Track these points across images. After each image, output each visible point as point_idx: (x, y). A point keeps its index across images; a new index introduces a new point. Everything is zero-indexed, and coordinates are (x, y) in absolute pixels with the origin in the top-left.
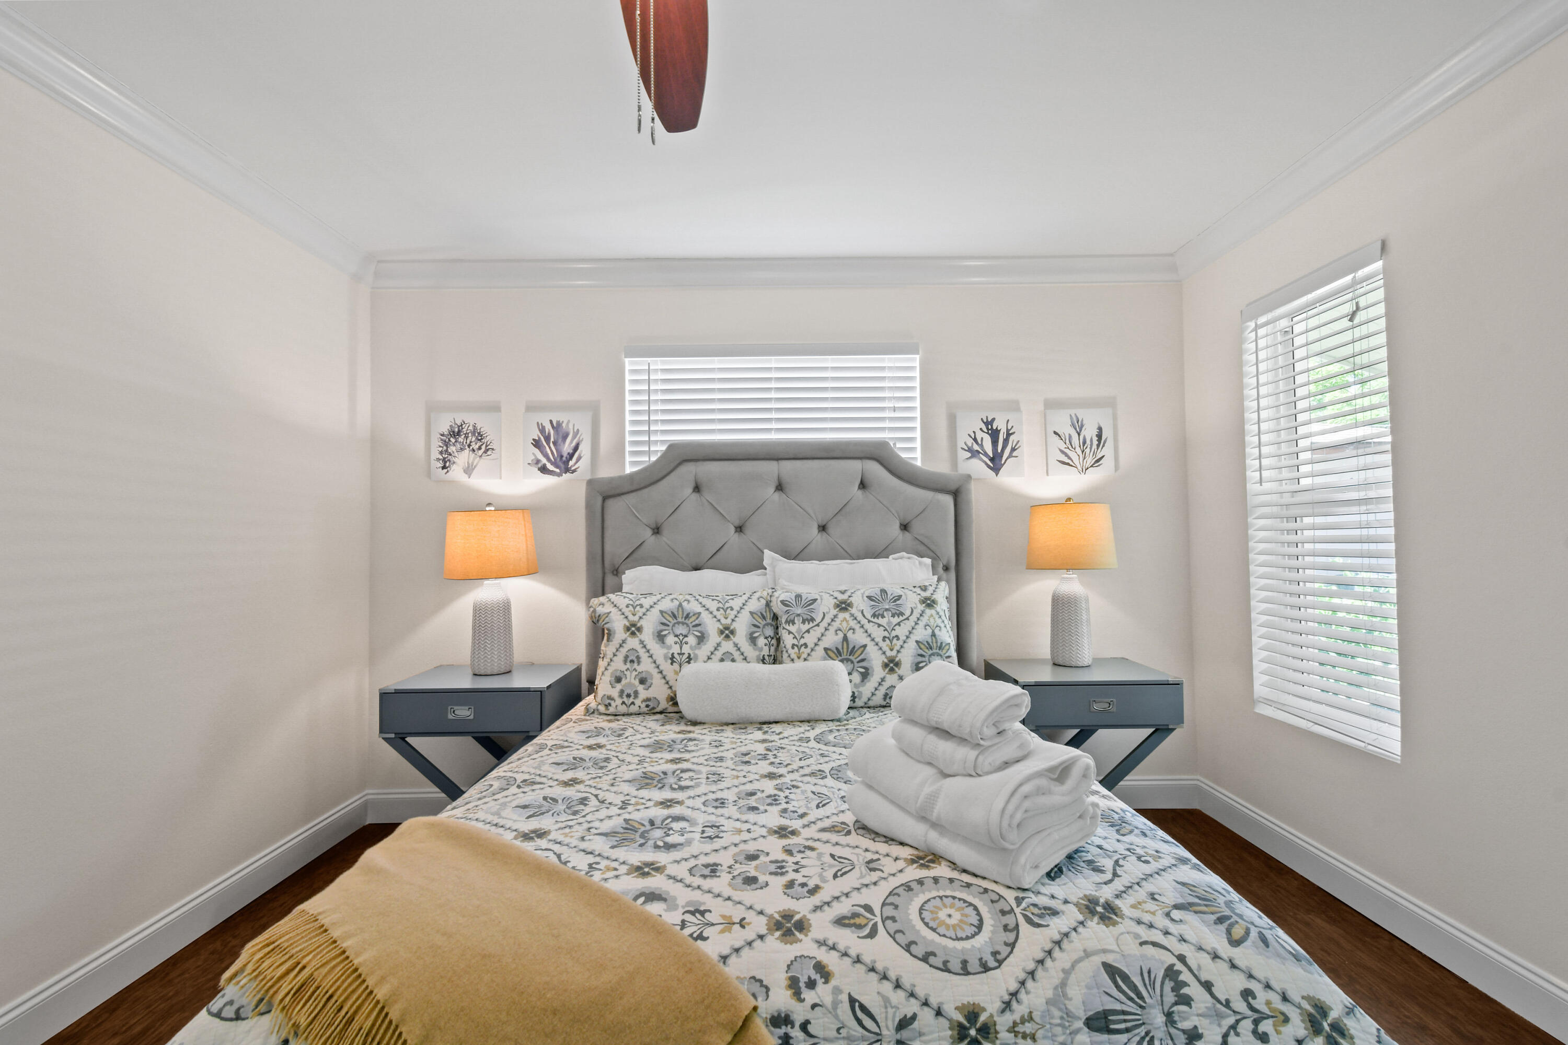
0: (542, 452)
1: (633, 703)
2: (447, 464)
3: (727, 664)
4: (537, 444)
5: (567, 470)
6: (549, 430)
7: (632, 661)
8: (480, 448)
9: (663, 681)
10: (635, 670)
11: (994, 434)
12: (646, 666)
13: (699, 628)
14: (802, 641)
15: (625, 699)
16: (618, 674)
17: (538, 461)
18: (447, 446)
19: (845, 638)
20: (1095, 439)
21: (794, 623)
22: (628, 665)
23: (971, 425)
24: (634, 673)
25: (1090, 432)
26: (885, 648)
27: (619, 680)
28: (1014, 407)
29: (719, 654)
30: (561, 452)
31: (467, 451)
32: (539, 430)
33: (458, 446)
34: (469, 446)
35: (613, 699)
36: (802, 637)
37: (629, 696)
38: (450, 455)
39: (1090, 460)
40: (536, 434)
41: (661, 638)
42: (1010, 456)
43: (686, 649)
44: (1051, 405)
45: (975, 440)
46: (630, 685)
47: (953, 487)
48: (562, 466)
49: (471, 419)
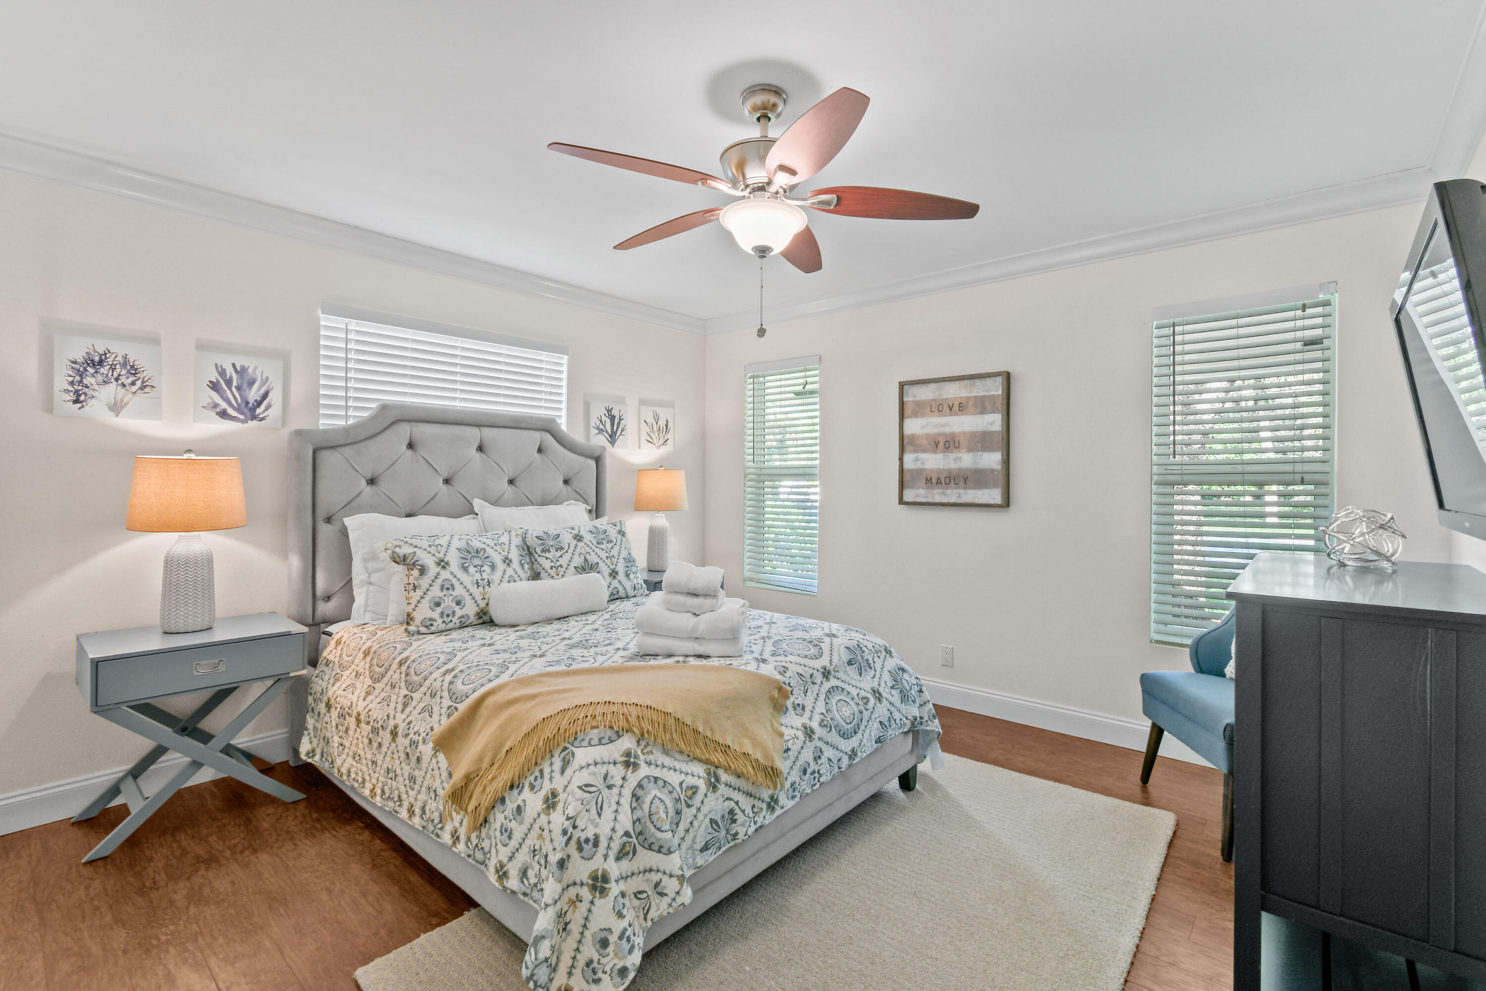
0: (222, 397)
1: (451, 621)
2: (82, 398)
3: (512, 584)
4: (214, 386)
5: (254, 417)
6: (231, 374)
7: (448, 589)
8: (133, 383)
9: (473, 601)
10: (451, 595)
11: (612, 418)
12: (459, 591)
13: (489, 560)
14: (558, 564)
15: (445, 619)
16: (437, 600)
17: (216, 406)
18: (81, 376)
19: (586, 559)
20: (665, 427)
21: (549, 551)
22: (445, 592)
23: (598, 411)
24: (451, 598)
25: (662, 423)
26: (609, 564)
27: (438, 604)
28: (622, 401)
29: (506, 578)
30: (246, 399)
31: (113, 385)
32: (218, 372)
33: (100, 378)
34: (117, 379)
35: (435, 620)
36: (558, 561)
37: (448, 616)
38: (88, 387)
39: (662, 441)
40: (214, 376)
41: (465, 569)
42: (621, 434)
43: (485, 576)
44: (643, 402)
45: (601, 421)
46: (448, 607)
47: (596, 455)
48: (248, 413)
49: (119, 350)
